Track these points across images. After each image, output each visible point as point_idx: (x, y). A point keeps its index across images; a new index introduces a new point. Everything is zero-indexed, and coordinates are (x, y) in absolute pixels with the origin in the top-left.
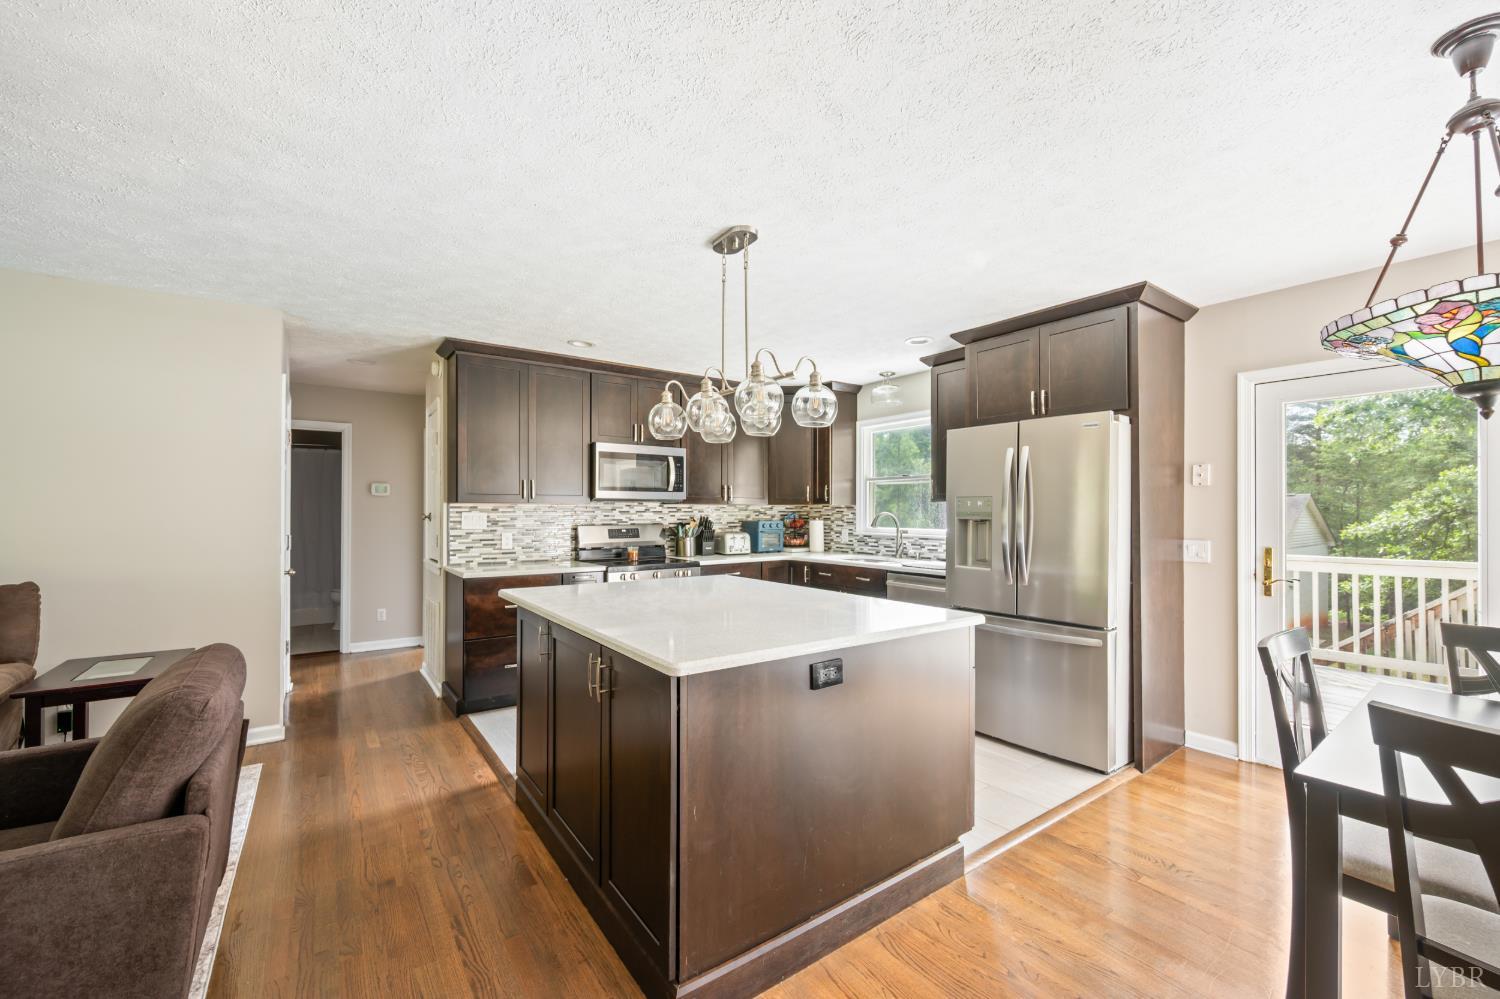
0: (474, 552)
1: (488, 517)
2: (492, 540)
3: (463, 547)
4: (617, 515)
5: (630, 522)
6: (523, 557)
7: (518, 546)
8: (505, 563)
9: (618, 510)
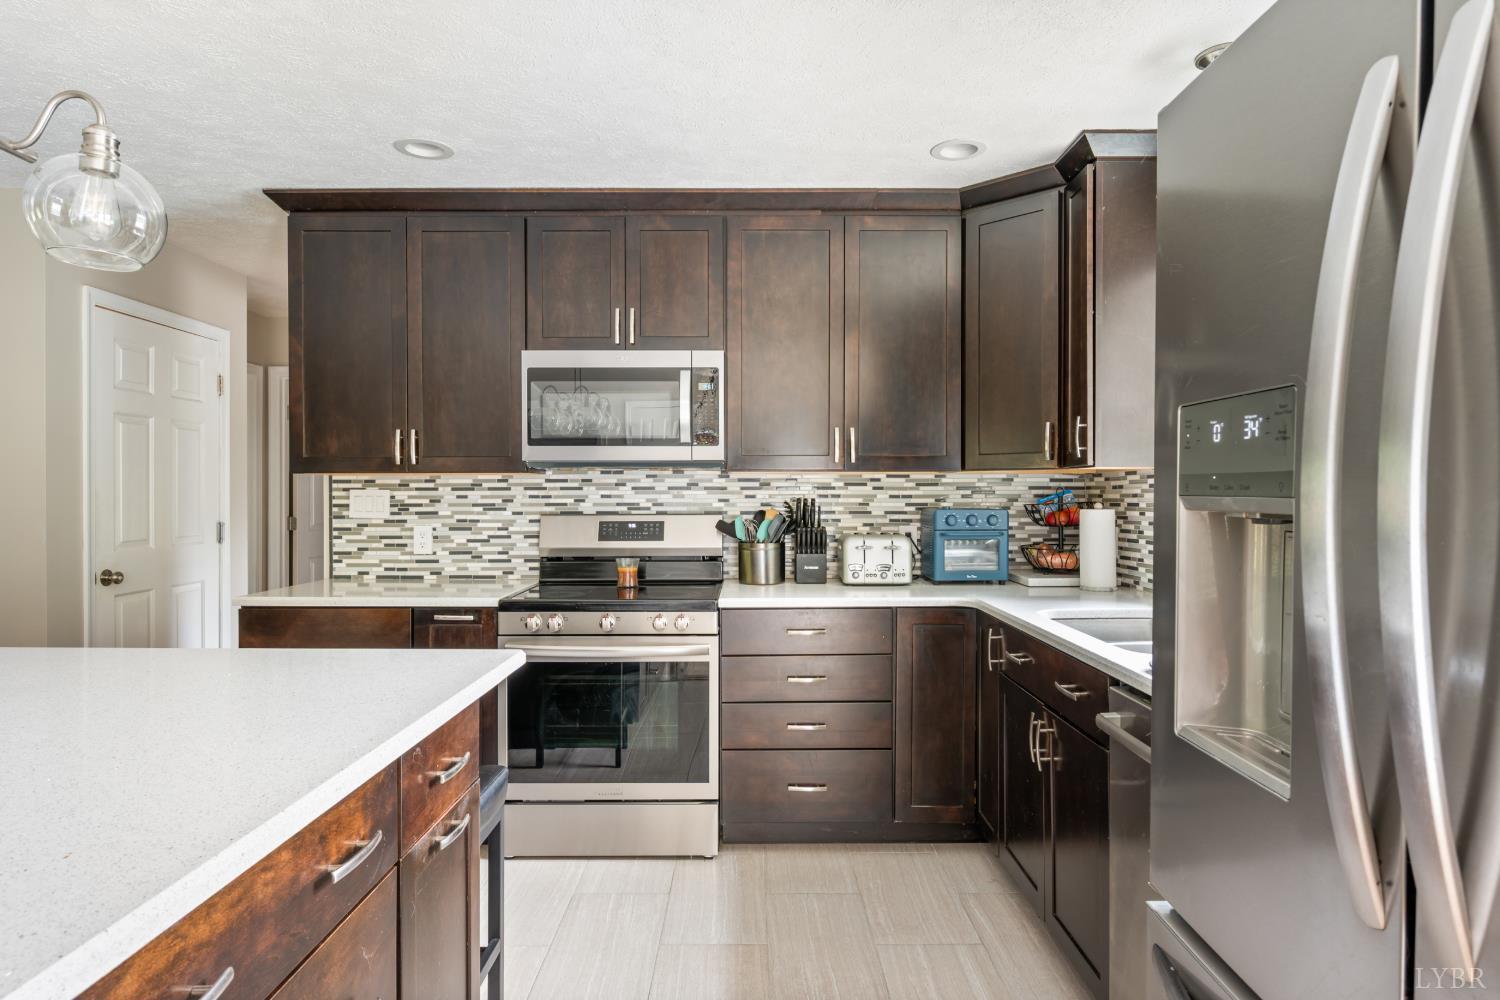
0: (370, 557)
1: (393, 497)
2: (401, 537)
3: (353, 548)
4: (628, 495)
5: (655, 509)
6: (450, 569)
7: (444, 549)
8: (421, 578)
9: (630, 485)
